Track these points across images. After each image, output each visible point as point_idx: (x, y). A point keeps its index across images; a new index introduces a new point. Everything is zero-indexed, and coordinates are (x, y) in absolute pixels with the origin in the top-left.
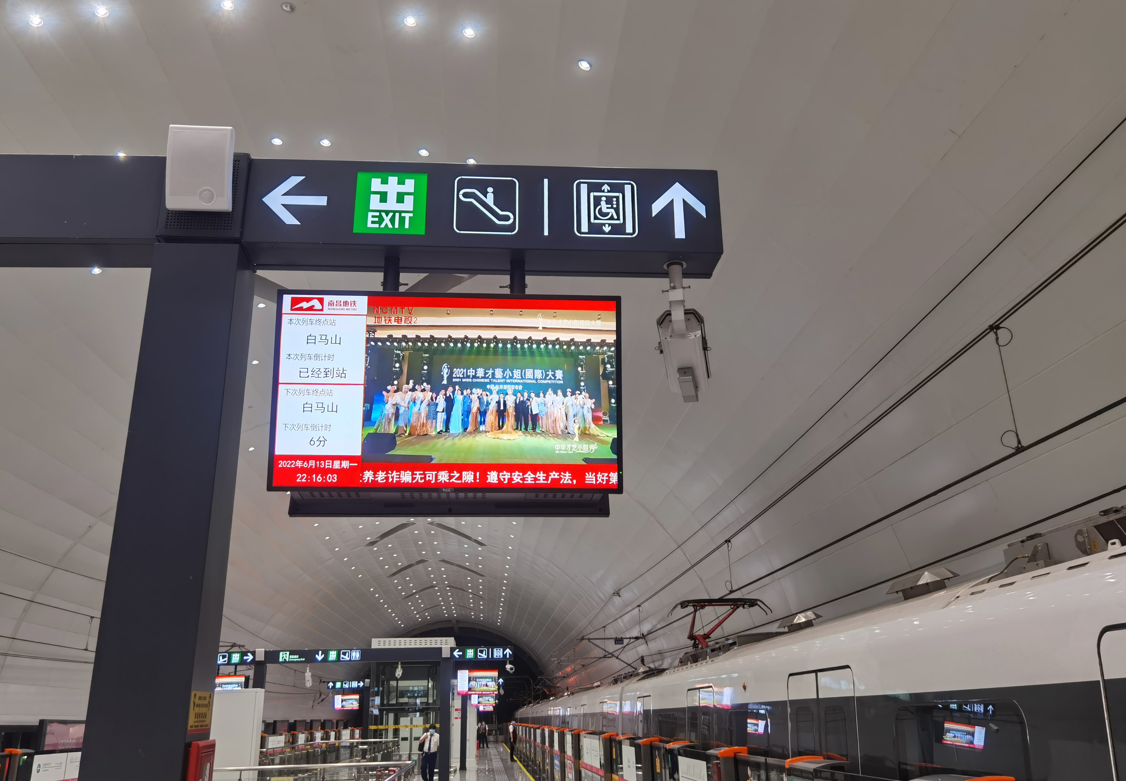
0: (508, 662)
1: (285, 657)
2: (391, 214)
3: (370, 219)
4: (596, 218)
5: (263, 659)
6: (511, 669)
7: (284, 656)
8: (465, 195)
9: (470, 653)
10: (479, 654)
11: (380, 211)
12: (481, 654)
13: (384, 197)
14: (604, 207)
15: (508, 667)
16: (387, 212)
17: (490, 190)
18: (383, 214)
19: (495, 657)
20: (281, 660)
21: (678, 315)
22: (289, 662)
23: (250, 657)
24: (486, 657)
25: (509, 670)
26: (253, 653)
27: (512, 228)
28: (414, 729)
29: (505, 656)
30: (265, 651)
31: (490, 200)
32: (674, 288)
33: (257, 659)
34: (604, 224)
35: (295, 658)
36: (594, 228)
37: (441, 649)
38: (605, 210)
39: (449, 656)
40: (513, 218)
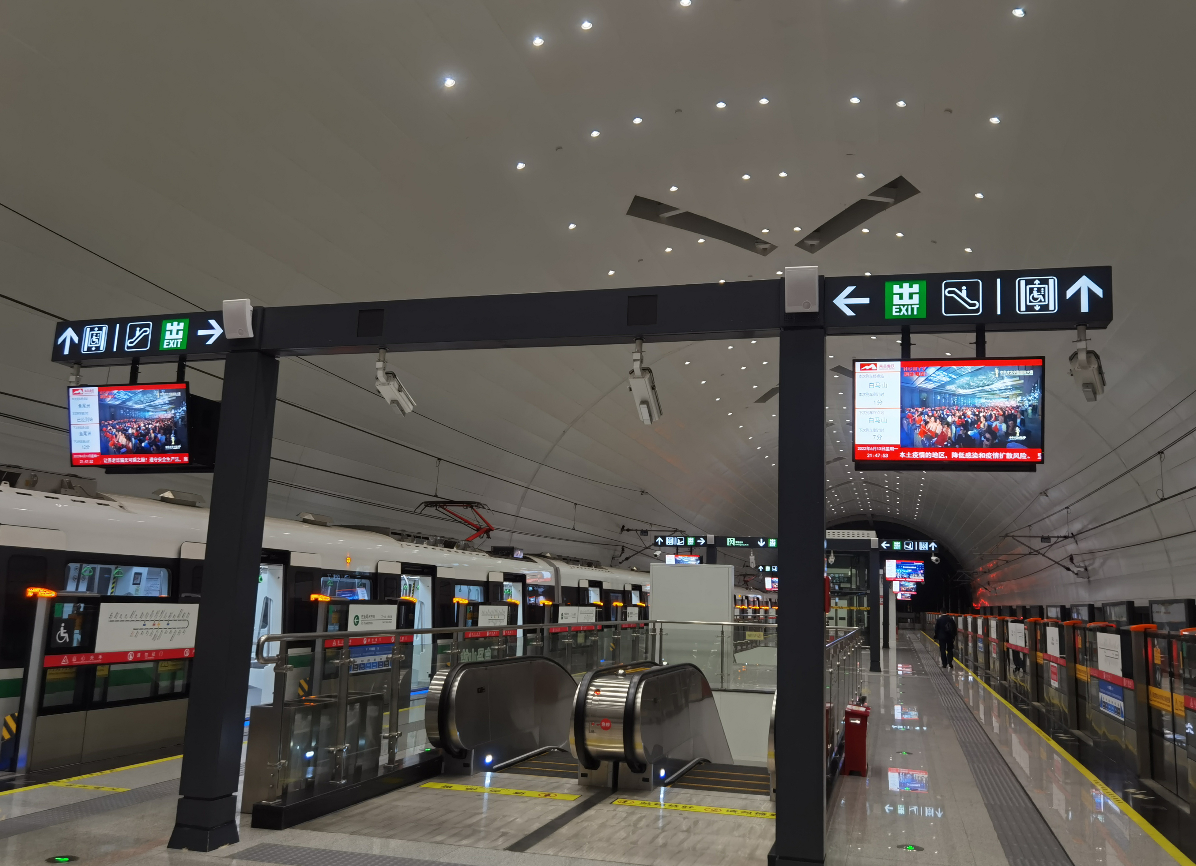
0: (933, 554)
1: (731, 543)
2: (906, 307)
3: (894, 310)
4: (1030, 302)
5: (713, 543)
6: (937, 560)
7: (731, 541)
8: (949, 292)
9: (897, 545)
10: (905, 546)
11: (899, 305)
12: (907, 547)
13: (901, 296)
14: (1035, 294)
15: (934, 558)
16: (904, 305)
17: (964, 288)
18: (902, 307)
19: (921, 549)
20: (728, 544)
21: (1082, 356)
22: (736, 546)
23: (702, 541)
24: (912, 549)
25: (934, 561)
26: (705, 538)
27: (977, 311)
28: (839, 610)
29: (930, 548)
30: (715, 537)
31: (964, 294)
32: (1080, 340)
33: (708, 543)
34: (1035, 305)
35: (740, 543)
36: (1029, 308)
37: (870, 540)
38: (1036, 296)
39: (878, 547)
40: (979, 305)
